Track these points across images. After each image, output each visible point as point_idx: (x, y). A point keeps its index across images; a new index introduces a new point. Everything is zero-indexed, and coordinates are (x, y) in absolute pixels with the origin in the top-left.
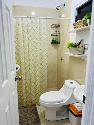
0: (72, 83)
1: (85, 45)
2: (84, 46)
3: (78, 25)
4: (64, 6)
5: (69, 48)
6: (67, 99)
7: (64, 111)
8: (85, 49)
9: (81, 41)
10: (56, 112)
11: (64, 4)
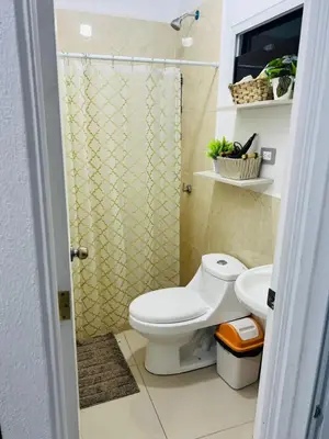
0: (223, 262)
1: (263, 149)
2: (262, 154)
3: (245, 92)
4: (197, 18)
5: (215, 158)
6: (211, 310)
7: (200, 346)
8: (263, 161)
9: (252, 138)
10: (178, 349)
11: (198, 12)
